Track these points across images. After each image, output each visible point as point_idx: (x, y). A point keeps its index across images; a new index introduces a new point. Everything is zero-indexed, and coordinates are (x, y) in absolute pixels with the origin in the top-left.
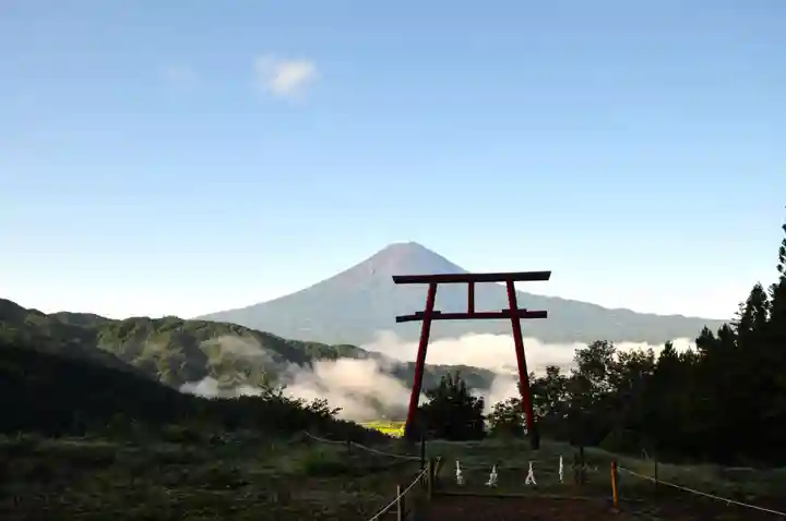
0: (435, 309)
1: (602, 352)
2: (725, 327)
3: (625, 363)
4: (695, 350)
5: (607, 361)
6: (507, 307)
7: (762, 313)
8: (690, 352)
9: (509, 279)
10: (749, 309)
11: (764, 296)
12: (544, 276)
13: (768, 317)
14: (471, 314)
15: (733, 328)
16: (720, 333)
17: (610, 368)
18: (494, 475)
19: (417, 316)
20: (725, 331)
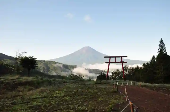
0: (110, 61)
1: (127, 67)
2: (148, 63)
3: (131, 69)
4: (142, 67)
5: (127, 69)
6: (121, 61)
7: (154, 60)
8: (141, 67)
9: (121, 57)
10: (152, 59)
11: (155, 57)
12: (126, 57)
13: (156, 61)
14: (116, 62)
15: (149, 63)
16: (147, 64)
17: (128, 70)
18: (122, 84)
19: (108, 62)
20: (148, 64)
